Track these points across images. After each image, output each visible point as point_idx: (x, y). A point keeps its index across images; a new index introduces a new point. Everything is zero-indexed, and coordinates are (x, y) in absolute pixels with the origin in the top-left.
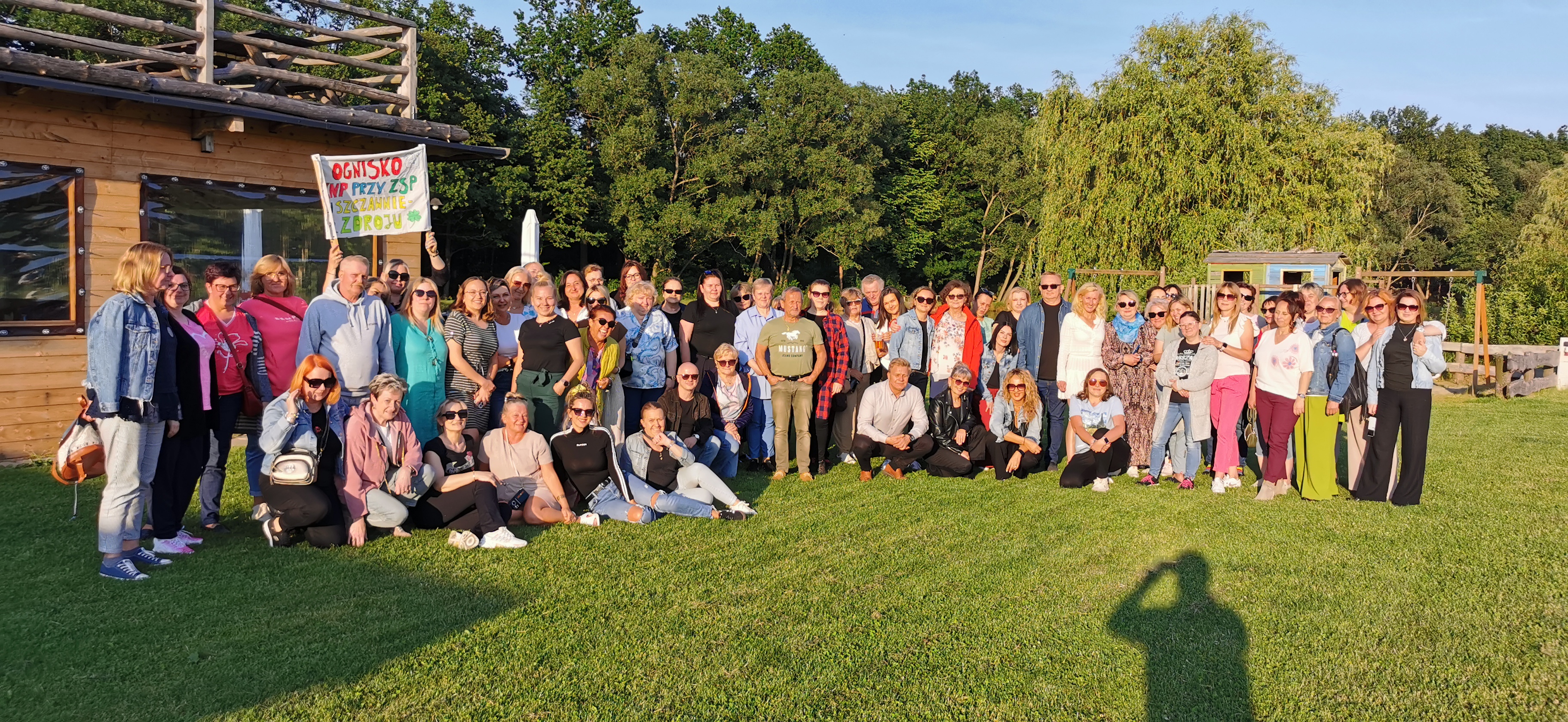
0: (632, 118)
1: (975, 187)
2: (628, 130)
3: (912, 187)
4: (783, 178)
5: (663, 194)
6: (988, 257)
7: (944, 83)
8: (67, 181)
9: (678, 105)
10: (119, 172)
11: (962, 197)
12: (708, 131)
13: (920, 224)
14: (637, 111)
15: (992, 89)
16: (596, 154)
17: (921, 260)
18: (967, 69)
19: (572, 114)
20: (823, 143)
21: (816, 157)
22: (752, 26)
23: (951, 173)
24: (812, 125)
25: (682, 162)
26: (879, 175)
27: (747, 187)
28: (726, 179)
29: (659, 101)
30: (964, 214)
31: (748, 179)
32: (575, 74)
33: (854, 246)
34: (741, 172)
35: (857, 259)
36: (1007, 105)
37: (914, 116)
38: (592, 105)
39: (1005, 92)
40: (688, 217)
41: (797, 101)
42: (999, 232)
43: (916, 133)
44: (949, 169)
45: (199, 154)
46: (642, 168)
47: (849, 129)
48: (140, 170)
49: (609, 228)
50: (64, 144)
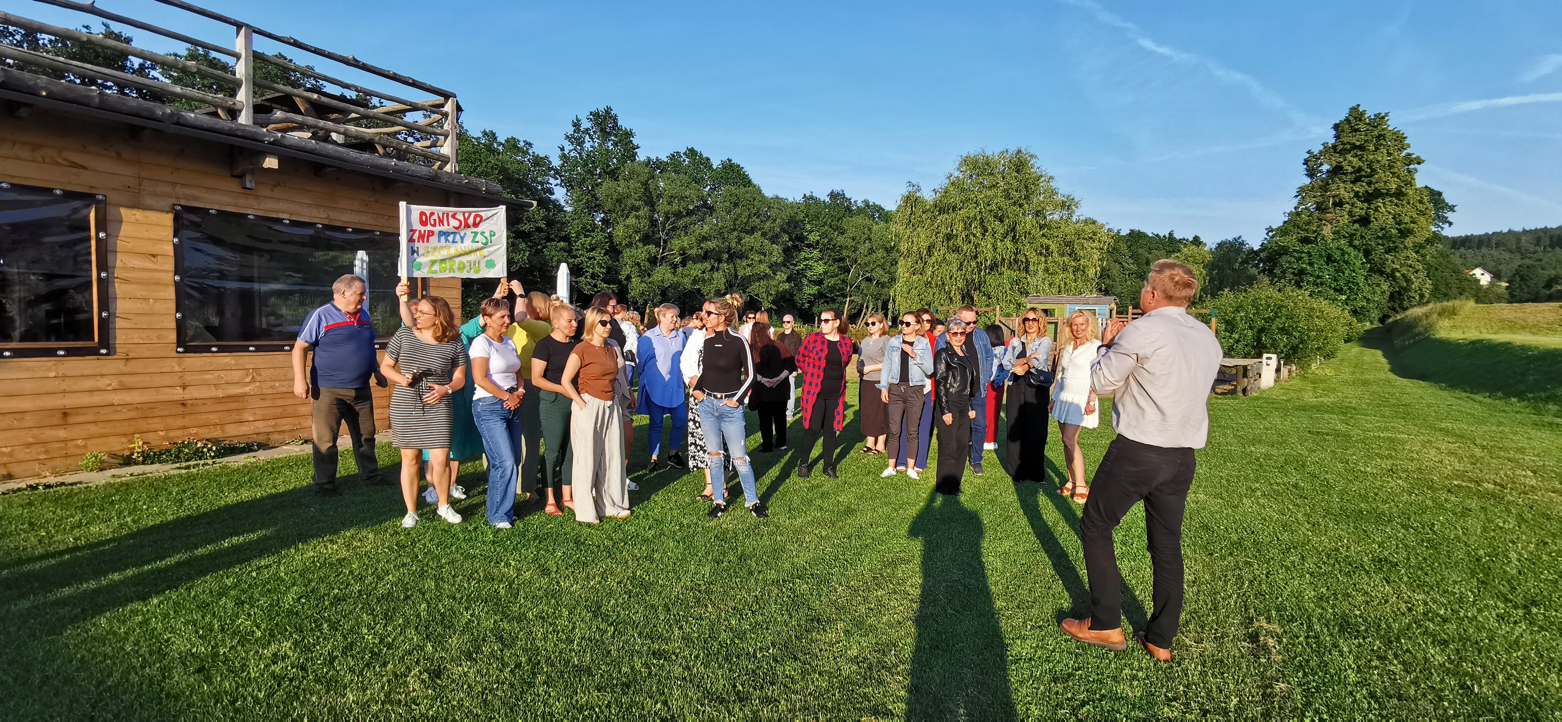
0: (634, 213)
1: (842, 260)
2: (631, 221)
3: (806, 259)
4: (728, 252)
5: (653, 261)
6: (851, 302)
7: (824, 197)
8: (88, 206)
9: (662, 206)
10: (149, 201)
11: (836, 266)
12: (681, 223)
13: (810, 281)
14: (637, 209)
15: (852, 201)
16: (610, 236)
17: (811, 303)
18: (837, 189)
19: (596, 212)
20: (752, 231)
21: (747, 239)
22: (708, 159)
23: (829, 251)
24: (745, 221)
25: (665, 242)
26: (786, 251)
27: (705, 257)
28: (693, 252)
29: (651, 203)
30: (837, 276)
31: (706, 253)
32: (597, 185)
33: (771, 295)
34: (702, 248)
35: (773, 302)
36: (860, 211)
37: (807, 216)
38: (608, 205)
39: (860, 204)
40: (669, 276)
41: (736, 205)
42: (858, 287)
43: (808, 227)
44: (828, 249)
45: (239, 190)
46: (640, 245)
47: (768, 224)
48: (174, 201)
49: (619, 282)
50: (81, 171)
